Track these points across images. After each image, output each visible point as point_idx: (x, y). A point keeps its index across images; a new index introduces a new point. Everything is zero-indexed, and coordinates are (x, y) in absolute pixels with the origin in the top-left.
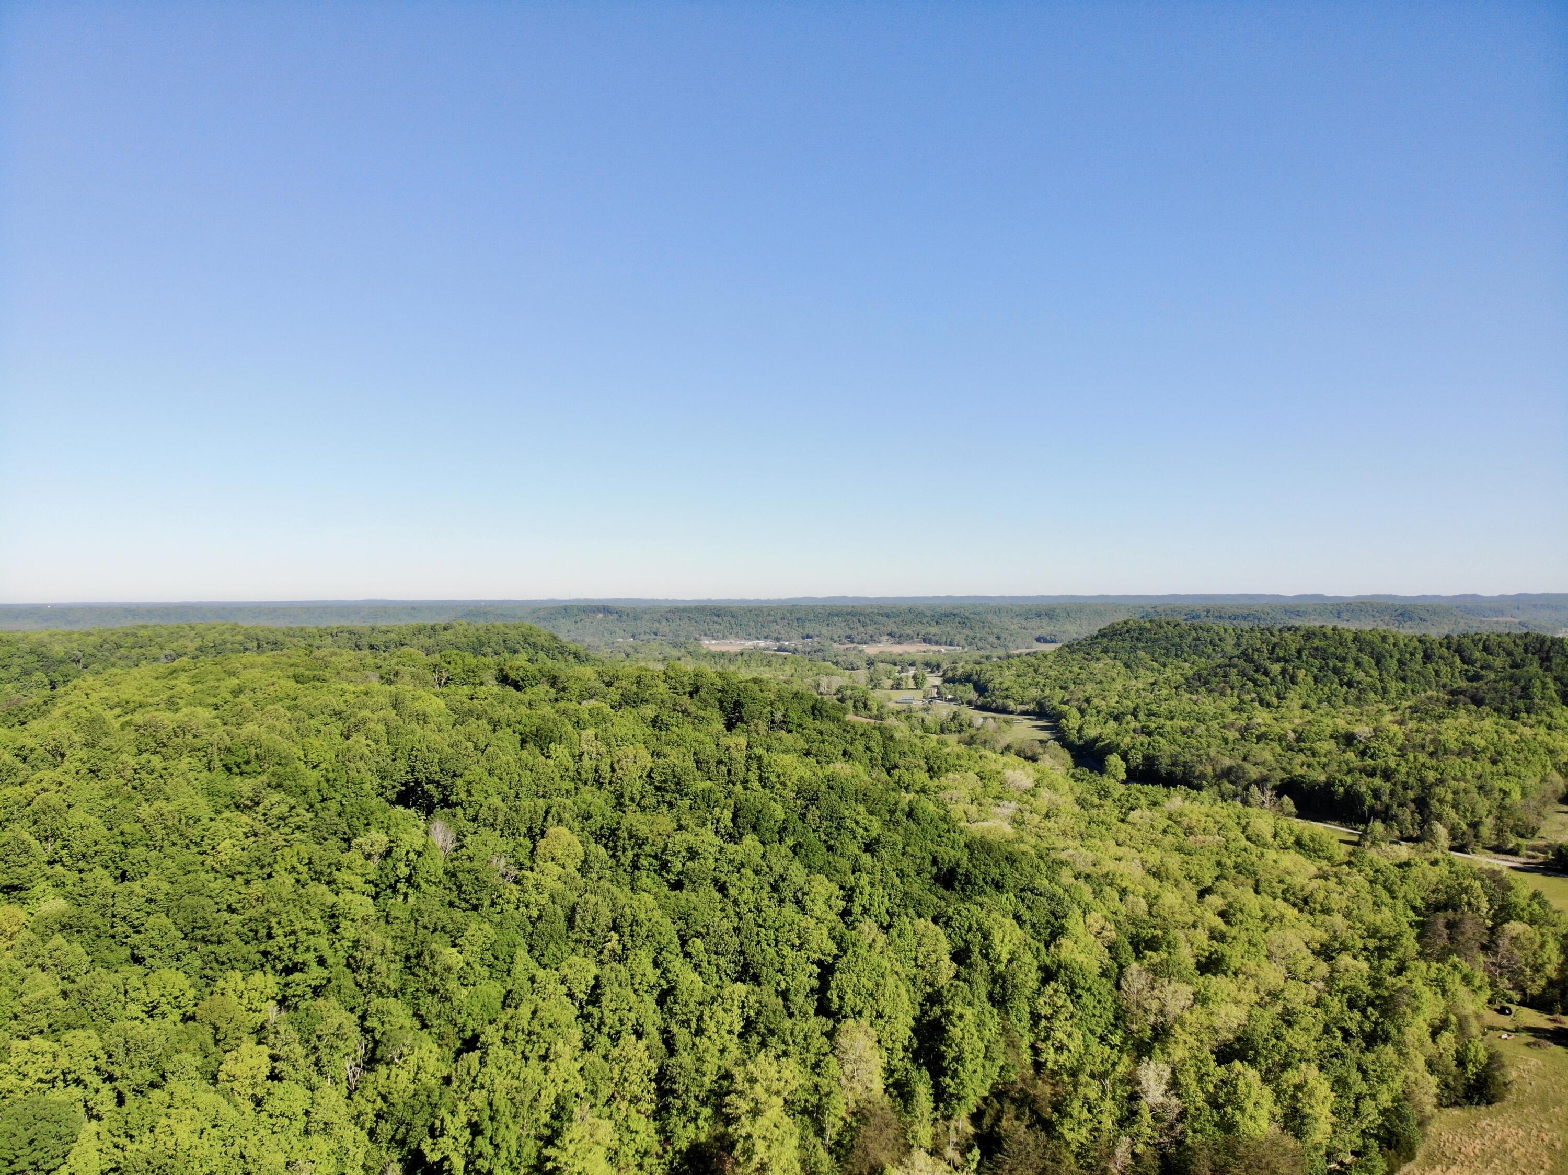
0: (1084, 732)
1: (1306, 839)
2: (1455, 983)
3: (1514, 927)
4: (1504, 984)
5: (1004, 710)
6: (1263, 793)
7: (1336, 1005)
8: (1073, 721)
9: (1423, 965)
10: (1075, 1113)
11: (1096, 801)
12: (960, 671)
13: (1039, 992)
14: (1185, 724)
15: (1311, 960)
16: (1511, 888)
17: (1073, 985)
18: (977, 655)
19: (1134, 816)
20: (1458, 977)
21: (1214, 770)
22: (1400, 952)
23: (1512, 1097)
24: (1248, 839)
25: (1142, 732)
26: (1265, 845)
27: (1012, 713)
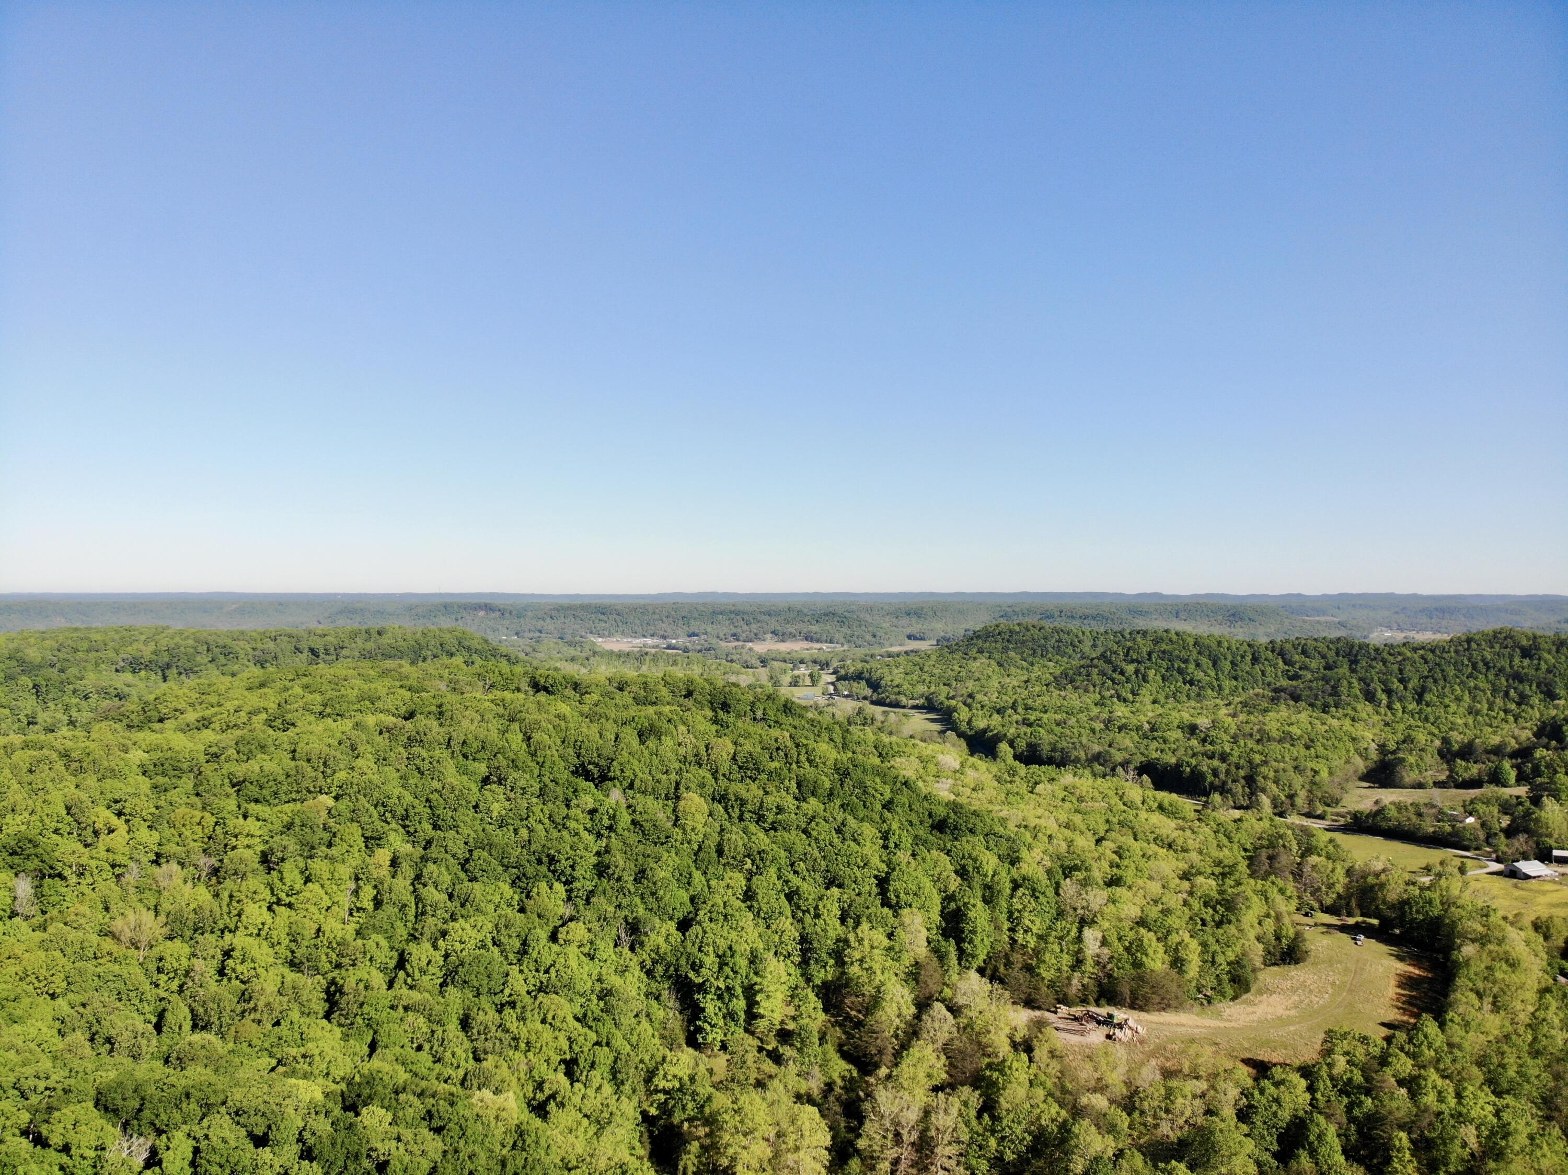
0: (974, 723)
1: (1166, 804)
2: (1273, 893)
3: (1313, 859)
4: (1307, 897)
5: (897, 705)
6: (1127, 773)
7: (1196, 905)
8: (963, 714)
9: (1252, 881)
10: (1047, 959)
11: (1009, 779)
12: (852, 669)
13: (1012, 896)
14: (1058, 717)
15: (1177, 881)
16: (1313, 836)
17: (1034, 890)
18: (860, 652)
19: (1039, 788)
20: (1275, 890)
21: (1086, 755)
22: (1237, 875)
23: (1310, 960)
24: (1124, 804)
25: (1024, 724)
26: (1137, 809)
27: (904, 707)
